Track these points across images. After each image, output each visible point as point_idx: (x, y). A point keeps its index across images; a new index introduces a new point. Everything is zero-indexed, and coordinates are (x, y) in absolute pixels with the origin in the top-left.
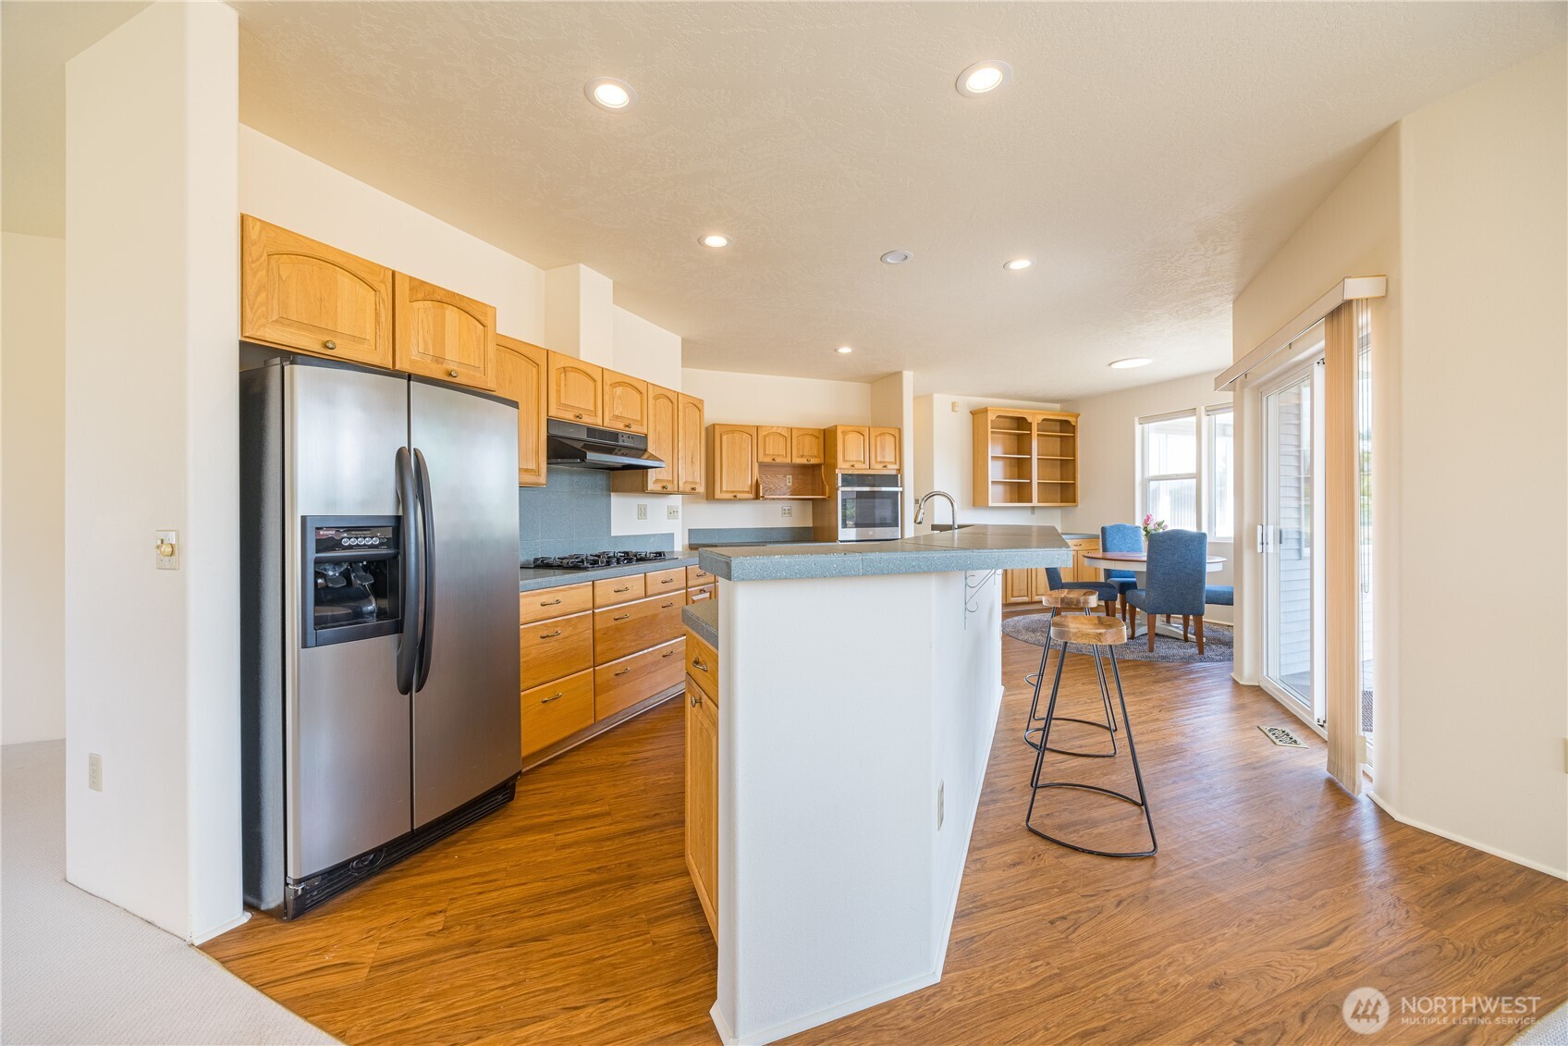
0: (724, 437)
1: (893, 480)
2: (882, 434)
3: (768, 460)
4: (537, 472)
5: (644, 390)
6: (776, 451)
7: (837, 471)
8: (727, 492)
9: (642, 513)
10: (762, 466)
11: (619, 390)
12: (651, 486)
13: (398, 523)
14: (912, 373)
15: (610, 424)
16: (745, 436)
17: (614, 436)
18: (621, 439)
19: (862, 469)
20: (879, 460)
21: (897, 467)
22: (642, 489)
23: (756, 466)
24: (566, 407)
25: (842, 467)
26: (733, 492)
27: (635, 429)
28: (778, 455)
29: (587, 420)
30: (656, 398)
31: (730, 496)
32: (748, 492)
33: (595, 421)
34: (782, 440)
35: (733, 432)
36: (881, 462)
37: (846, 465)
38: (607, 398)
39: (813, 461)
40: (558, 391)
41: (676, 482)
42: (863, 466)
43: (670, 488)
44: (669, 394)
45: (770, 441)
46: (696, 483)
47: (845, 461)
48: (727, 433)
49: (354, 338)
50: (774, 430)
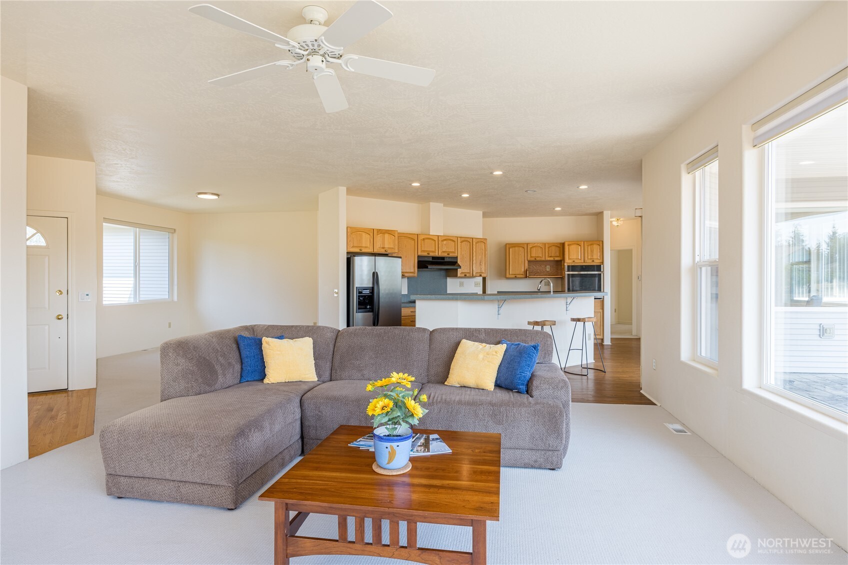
0: (511, 250)
1: (598, 268)
2: (591, 245)
3: (533, 259)
4: (414, 273)
5: (456, 240)
6: (537, 254)
7: (565, 264)
8: (512, 274)
9: (461, 285)
10: (529, 262)
11: (445, 242)
12: (459, 275)
13: (373, 288)
14: (610, 212)
15: (440, 254)
16: (521, 249)
17: (443, 258)
18: (445, 259)
19: (579, 262)
20: (589, 257)
21: (601, 261)
22: (456, 276)
23: (526, 262)
24: (424, 251)
25: (568, 262)
26: (515, 274)
27: (451, 255)
28: (538, 257)
29: (432, 254)
30: (461, 242)
31: (513, 276)
32: (522, 274)
33: (436, 254)
34: (540, 250)
35: (515, 247)
36: (591, 259)
37: (570, 261)
38: (440, 245)
39: (557, 259)
40: (421, 246)
41: (471, 273)
42: (580, 261)
43: (468, 275)
44: (468, 240)
45: (534, 250)
46: (482, 273)
47: (569, 259)
48: (512, 247)
49: (366, 247)
50: (536, 245)
